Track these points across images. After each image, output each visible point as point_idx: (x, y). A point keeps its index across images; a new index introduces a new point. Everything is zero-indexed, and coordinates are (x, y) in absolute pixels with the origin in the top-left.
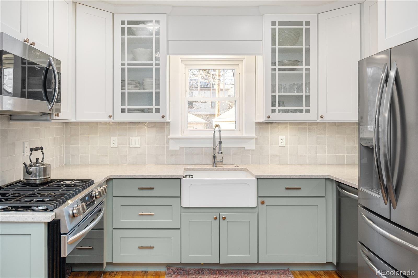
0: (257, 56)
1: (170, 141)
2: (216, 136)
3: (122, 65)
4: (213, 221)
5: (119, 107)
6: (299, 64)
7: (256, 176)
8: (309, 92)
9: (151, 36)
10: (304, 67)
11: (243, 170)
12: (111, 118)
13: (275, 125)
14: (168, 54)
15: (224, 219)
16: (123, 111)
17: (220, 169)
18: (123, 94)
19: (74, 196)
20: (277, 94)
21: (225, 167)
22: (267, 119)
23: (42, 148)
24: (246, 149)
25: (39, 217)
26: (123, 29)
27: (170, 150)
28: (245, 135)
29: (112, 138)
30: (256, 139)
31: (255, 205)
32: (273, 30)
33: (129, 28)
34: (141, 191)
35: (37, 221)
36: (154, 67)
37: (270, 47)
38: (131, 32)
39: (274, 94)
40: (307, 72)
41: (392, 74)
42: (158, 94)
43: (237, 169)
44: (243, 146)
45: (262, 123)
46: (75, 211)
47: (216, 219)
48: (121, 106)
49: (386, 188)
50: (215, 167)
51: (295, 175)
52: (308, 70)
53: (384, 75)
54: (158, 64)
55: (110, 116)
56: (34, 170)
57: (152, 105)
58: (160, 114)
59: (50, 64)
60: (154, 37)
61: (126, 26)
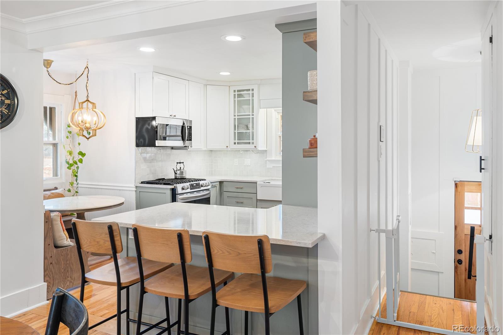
1: (267, 162)
3: (234, 116)
5: (233, 141)
14: (258, 108)
16: (235, 143)
18: (235, 133)
23: (183, 163)
26: (235, 95)
27: (267, 168)
38: (239, 96)
42: (253, 133)
54: (253, 115)
55: (227, 147)
56: (178, 172)
57: (250, 140)
58: (254, 145)
59: (184, 124)
60: (251, 98)
61: (236, 93)
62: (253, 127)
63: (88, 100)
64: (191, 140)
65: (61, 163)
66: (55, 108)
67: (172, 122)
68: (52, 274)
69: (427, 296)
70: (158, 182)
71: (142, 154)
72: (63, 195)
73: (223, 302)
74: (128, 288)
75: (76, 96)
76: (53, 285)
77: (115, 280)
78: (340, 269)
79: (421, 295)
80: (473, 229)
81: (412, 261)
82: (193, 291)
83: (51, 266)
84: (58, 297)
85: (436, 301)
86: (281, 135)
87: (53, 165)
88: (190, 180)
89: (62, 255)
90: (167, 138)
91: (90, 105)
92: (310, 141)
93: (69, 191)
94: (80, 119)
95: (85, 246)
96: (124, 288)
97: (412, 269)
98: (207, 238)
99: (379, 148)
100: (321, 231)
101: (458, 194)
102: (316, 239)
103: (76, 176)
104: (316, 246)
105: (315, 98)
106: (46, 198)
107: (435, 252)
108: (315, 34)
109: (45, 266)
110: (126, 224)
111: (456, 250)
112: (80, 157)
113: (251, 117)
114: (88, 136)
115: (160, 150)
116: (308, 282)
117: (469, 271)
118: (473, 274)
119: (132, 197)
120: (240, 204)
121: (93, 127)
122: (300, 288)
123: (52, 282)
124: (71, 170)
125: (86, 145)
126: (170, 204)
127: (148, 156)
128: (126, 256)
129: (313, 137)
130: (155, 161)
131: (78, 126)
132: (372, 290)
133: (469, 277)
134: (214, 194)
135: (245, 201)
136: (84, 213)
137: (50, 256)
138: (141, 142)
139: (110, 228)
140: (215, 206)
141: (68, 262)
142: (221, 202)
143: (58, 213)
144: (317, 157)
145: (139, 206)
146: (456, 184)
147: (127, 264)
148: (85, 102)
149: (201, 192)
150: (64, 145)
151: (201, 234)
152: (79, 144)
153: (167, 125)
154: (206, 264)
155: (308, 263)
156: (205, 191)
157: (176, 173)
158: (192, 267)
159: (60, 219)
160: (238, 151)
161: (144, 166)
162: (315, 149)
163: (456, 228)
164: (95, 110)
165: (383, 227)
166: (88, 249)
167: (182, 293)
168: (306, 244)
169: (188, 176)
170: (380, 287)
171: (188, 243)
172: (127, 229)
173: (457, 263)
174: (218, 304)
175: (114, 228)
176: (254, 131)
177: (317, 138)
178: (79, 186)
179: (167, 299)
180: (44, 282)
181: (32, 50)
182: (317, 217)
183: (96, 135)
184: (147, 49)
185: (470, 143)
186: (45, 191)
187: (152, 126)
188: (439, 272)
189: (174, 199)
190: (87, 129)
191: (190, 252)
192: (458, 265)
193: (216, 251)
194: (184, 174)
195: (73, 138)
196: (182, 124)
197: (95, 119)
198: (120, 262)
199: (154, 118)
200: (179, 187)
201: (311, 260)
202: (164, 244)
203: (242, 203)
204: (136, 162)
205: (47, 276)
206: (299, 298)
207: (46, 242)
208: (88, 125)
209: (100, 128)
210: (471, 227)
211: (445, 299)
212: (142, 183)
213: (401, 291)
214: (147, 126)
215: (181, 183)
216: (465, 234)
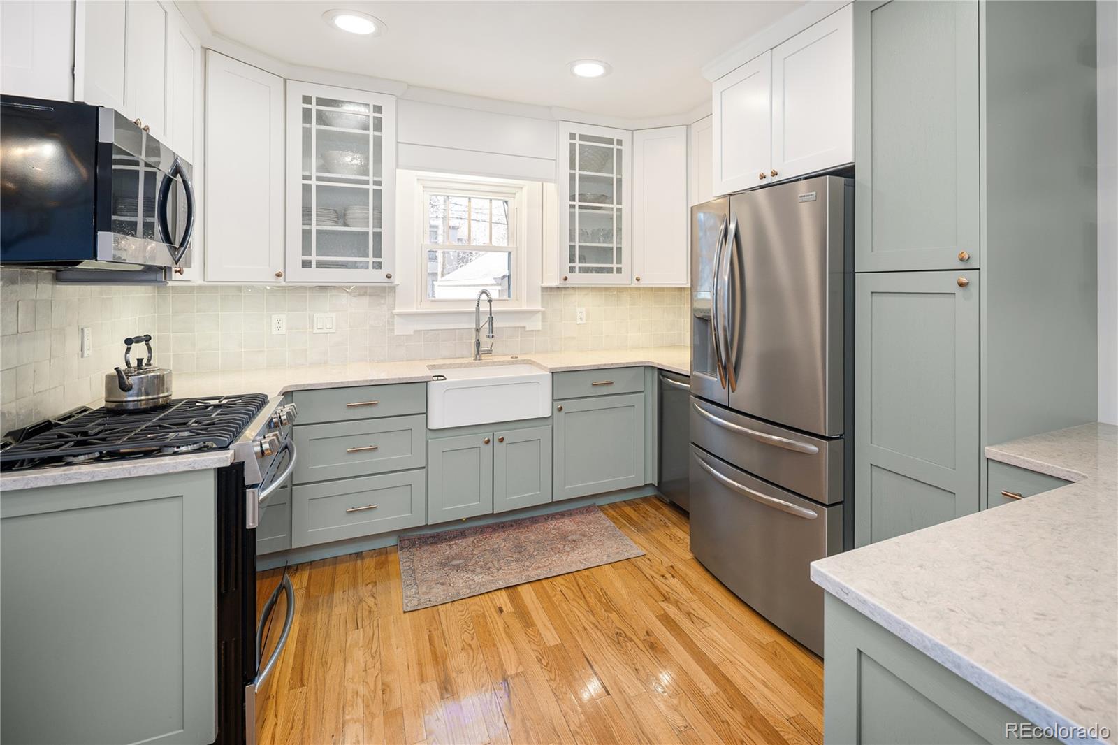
0: (544, 184)
1: (396, 318)
2: (481, 309)
3: (303, 179)
4: (483, 447)
5: (296, 256)
6: (607, 200)
7: (551, 369)
8: (621, 243)
9: (365, 132)
10: (615, 206)
11: (525, 362)
12: (282, 278)
13: (572, 291)
14: (397, 166)
15: (502, 440)
16: (306, 265)
17: (488, 363)
18: (306, 234)
19: (248, 422)
20: (577, 244)
21: (496, 359)
22: (562, 281)
23: (148, 339)
24: (527, 329)
25: (204, 460)
26: (307, 112)
27: (397, 335)
28: (525, 307)
29: (275, 317)
30: (543, 313)
31: (548, 414)
32: (572, 146)
33: (319, 112)
34: (352, 410)
35: (199, 468)
36: (371, 187)
37: (567, 171)
38: (322, 119)
39: (572, 244)
40: (619, 213)
41: (732, 227)
42: (378, 236)
43: (516, 361)
44: (522, 325)
45: (551, 288)
46: (266, 446)
47: (488, 442)
48: (303, 255)
49: (725, 368)
50: (479, 360)
51: (605, 365)
52: (619, 210)
53: (723, 227)
54: (379, 183)
55: (278, 275)
58: (381, 272)
59: (177, 171)
60: (371, 133)
61: (314, 107)
120: (361, 455)
135: (381, 442)
176: (383, 229)
203: (372, 450)
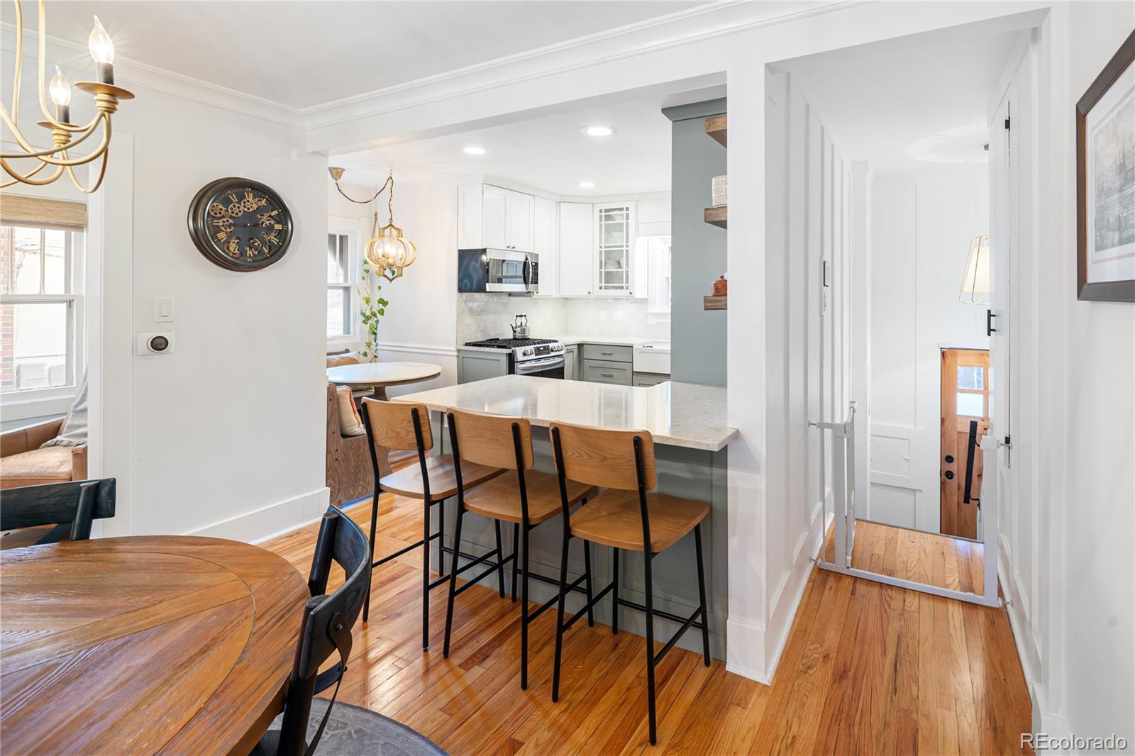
3: (600, 248)
5: (597, 285)
12: (592, 295)
14: (634, 236)
16: (601, 288)
18: (600, 273)
23: (525, 316)
26: (601, 216)
27: (649, 325)
33: (605, 215)
38: (607, 219)
42: (627, 273)
48: (599, 283)
54: (627, 246)
55: (589, 293)
56: (518, 330)
57: (623, 283)
58: (628, 291)
59: (527, 259)
60: (624, 221)
61: (603, 214)
62: (627, 264)
63: (391, 225)
64: (536, 283)
65: (355, 315)
66: (347, 236)
67: (510, 257)
68: (338, 474)
69: (900, 530)
70: (488, 343)
71: (467, 303)
72: (356, 360)
73: (580, 532)
74: (441, 502)
75: (376, 219)
76: (339, 491)
77: (421, 490)
78: (763, 486)
79: (890, 528)
80: (974, 425)
81: (873, 471)
82: (535, 511)
83: (336, 463)
84: (329, 520)
85: (915, 538)
86: (670, 276)
87: (344, 317)
88: (534, 342)
89: (352, 448)
90: (504, 280)
91: (395, 232)
92: (715, 284)
93: (365, 354)
94: (380, 252)
95: (380, 438)
96: (435, 502)
97: (871, 483)
98: (556, 432)
99: (822, 296)
100: (732, 425)
101: (947, 368)
102: (725, 437)
103: (375, 334)
104: (725, 450)
105: (724, 219)
106: (329, 364)
107: (908, 458)
108: (724, 120)
109: (329, 465)
110: (440, 407)
111: (944, 457)
112: (381, 306)
113: (625, 249)
114: (391, 277)
115: (493, 296)
116: (712, 503)
117: (966, 491)
118: (973, 495)
119: (452, 365)
120: (607, 378)
121: (399, 263)
122: (699, 514)
123: (337, 487)
124: (369, 325)
125: (389, 290)
126: (505, 377)
127: (475, 305)
128: (440, 454)
129: (720, 279)
130: (485, 313)
131: (378, 262)
132: (812, 517)
133: (967, 500)
134: (569, 364)
135: (614, 373)
136: (384, 388)
137: (335, 449)
138: (466, 284)
139: (415, 412)
140: (571, 381)
141: (360, 458)
142: (580, 376)
143: (346, 387)
144: (726, 309)
145: (463, 379)
146: (943, 354)
147: (441, 465)
148: (388, 227)
149: (552, 359)
150: (358, 290)
151: (548, 426)
152: (380, 288)
153: (504, 261)
154: (554, 469)
155: (712, 474)
156: (556, 358)
157: (514, 332)
158: (536, 473)
159: (349, 396)
160: (605, 299)
161: (469, 320)
162: (723, 298)
163: (943, 421)
164: (400, 239)
165: (827, 420)
166: (384, 442)
167: (520, 516)
168: (708, 445)
169: (532, 335)
170: (824, 512)
171: (528, 439)
172: (442, 413)
173: (944, 477)
174: (573, 534)
175: (421, 412)
176: (630, 269)
177: (726, 281)
178: (379, 347)
179: (497, 522)
180: (326, 486)
181: (313, 153)
182: (726, 401)
183: (401, 275)
184: (475, 150)
185: (968, 288)
186: (328, 354)
187: (482, 263)
188: (915, 490)
189: (511, 370)
190: (390, 266)
191: (531, 453)
192: (947, 479)
193: (570, 453)
194: (526, 332)
195: (371, 279)
196: (524, 260)
197: (401, 251)
198: (429, 462)
199: (484, 251)
200: (519, 351)
201: (717, 471)
202: (492, 439)
203: (611, 376)
204: (458, 315)
205: (331, 478)
206: (697, 528)
207: (330, 429)
208: (391, 261)
209: (409, 265)
210: (971, 422)
211: (929, 535)
212: (466, 344)
213: (857, 519)
214: (473, 263)
215: (522, 346)
216: (958, 432)
